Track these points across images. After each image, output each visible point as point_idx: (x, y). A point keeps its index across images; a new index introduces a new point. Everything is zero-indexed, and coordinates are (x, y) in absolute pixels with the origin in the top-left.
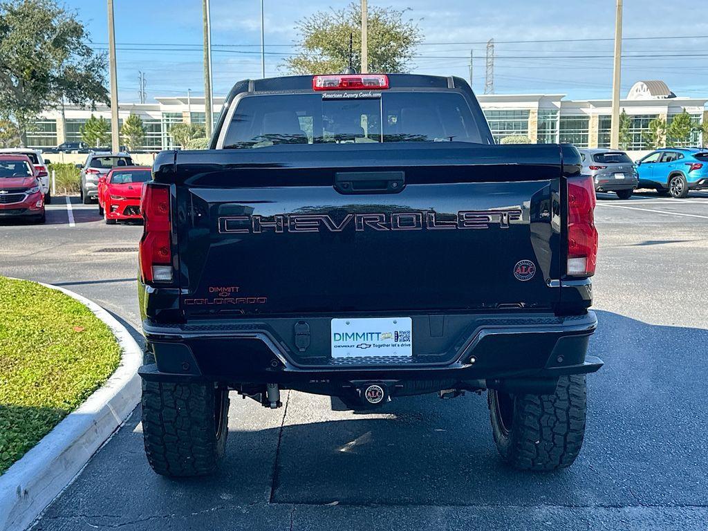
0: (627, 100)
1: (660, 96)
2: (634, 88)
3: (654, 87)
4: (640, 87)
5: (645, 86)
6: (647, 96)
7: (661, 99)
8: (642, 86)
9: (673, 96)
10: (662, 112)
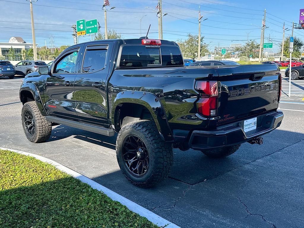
0: (9, 43)
1: (21, 42)
2: (11, 39)
3: (18, 39)
4: (13, 39)
5: (15, 39)
6: (16, 42)
7: (21, 43)
8: (14, 38)
9: (25, 42)
10: (23, 47)
